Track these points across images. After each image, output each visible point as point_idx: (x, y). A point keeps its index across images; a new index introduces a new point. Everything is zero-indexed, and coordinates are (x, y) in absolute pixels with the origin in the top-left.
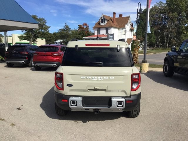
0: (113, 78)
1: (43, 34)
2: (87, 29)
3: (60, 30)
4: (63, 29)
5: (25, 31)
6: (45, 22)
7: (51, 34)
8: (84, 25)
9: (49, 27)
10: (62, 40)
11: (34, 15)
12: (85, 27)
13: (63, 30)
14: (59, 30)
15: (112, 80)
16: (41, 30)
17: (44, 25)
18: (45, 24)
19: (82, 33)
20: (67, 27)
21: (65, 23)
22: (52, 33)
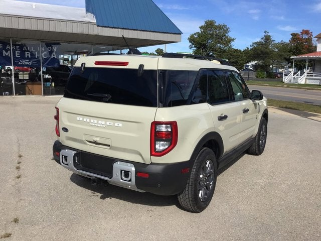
0: (120, 125)
1: (220, 52)
2: (309, 40)
3: (255, 43)
4: (260, 42)
5: (195, 47)
6: (227, 31)
7: (240, 51)
8: (302, 33)
9: (233, 40)
10: (257, 62)
11: (210, 20)
12: (305, 37)
13: (259, 44)
14: (253, 44)
15: (118, 128)
16: (219, 45)
17: (225, 35)
18: (227, 35)
19: (297, 48)
20: (268, 38)
21: (265, 32)
22: (243, 50)
